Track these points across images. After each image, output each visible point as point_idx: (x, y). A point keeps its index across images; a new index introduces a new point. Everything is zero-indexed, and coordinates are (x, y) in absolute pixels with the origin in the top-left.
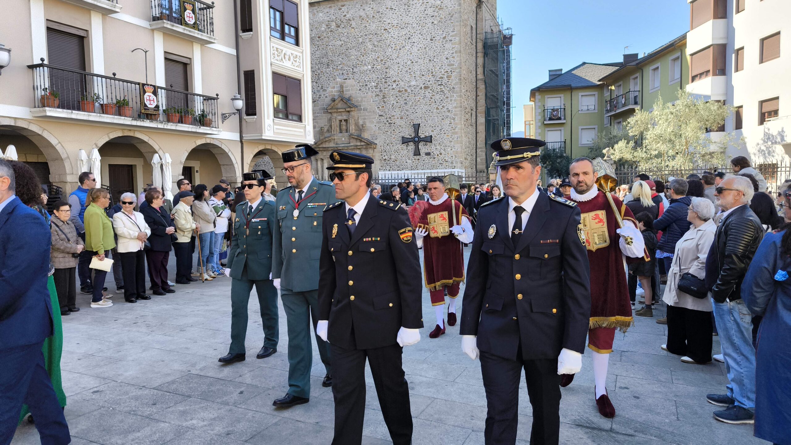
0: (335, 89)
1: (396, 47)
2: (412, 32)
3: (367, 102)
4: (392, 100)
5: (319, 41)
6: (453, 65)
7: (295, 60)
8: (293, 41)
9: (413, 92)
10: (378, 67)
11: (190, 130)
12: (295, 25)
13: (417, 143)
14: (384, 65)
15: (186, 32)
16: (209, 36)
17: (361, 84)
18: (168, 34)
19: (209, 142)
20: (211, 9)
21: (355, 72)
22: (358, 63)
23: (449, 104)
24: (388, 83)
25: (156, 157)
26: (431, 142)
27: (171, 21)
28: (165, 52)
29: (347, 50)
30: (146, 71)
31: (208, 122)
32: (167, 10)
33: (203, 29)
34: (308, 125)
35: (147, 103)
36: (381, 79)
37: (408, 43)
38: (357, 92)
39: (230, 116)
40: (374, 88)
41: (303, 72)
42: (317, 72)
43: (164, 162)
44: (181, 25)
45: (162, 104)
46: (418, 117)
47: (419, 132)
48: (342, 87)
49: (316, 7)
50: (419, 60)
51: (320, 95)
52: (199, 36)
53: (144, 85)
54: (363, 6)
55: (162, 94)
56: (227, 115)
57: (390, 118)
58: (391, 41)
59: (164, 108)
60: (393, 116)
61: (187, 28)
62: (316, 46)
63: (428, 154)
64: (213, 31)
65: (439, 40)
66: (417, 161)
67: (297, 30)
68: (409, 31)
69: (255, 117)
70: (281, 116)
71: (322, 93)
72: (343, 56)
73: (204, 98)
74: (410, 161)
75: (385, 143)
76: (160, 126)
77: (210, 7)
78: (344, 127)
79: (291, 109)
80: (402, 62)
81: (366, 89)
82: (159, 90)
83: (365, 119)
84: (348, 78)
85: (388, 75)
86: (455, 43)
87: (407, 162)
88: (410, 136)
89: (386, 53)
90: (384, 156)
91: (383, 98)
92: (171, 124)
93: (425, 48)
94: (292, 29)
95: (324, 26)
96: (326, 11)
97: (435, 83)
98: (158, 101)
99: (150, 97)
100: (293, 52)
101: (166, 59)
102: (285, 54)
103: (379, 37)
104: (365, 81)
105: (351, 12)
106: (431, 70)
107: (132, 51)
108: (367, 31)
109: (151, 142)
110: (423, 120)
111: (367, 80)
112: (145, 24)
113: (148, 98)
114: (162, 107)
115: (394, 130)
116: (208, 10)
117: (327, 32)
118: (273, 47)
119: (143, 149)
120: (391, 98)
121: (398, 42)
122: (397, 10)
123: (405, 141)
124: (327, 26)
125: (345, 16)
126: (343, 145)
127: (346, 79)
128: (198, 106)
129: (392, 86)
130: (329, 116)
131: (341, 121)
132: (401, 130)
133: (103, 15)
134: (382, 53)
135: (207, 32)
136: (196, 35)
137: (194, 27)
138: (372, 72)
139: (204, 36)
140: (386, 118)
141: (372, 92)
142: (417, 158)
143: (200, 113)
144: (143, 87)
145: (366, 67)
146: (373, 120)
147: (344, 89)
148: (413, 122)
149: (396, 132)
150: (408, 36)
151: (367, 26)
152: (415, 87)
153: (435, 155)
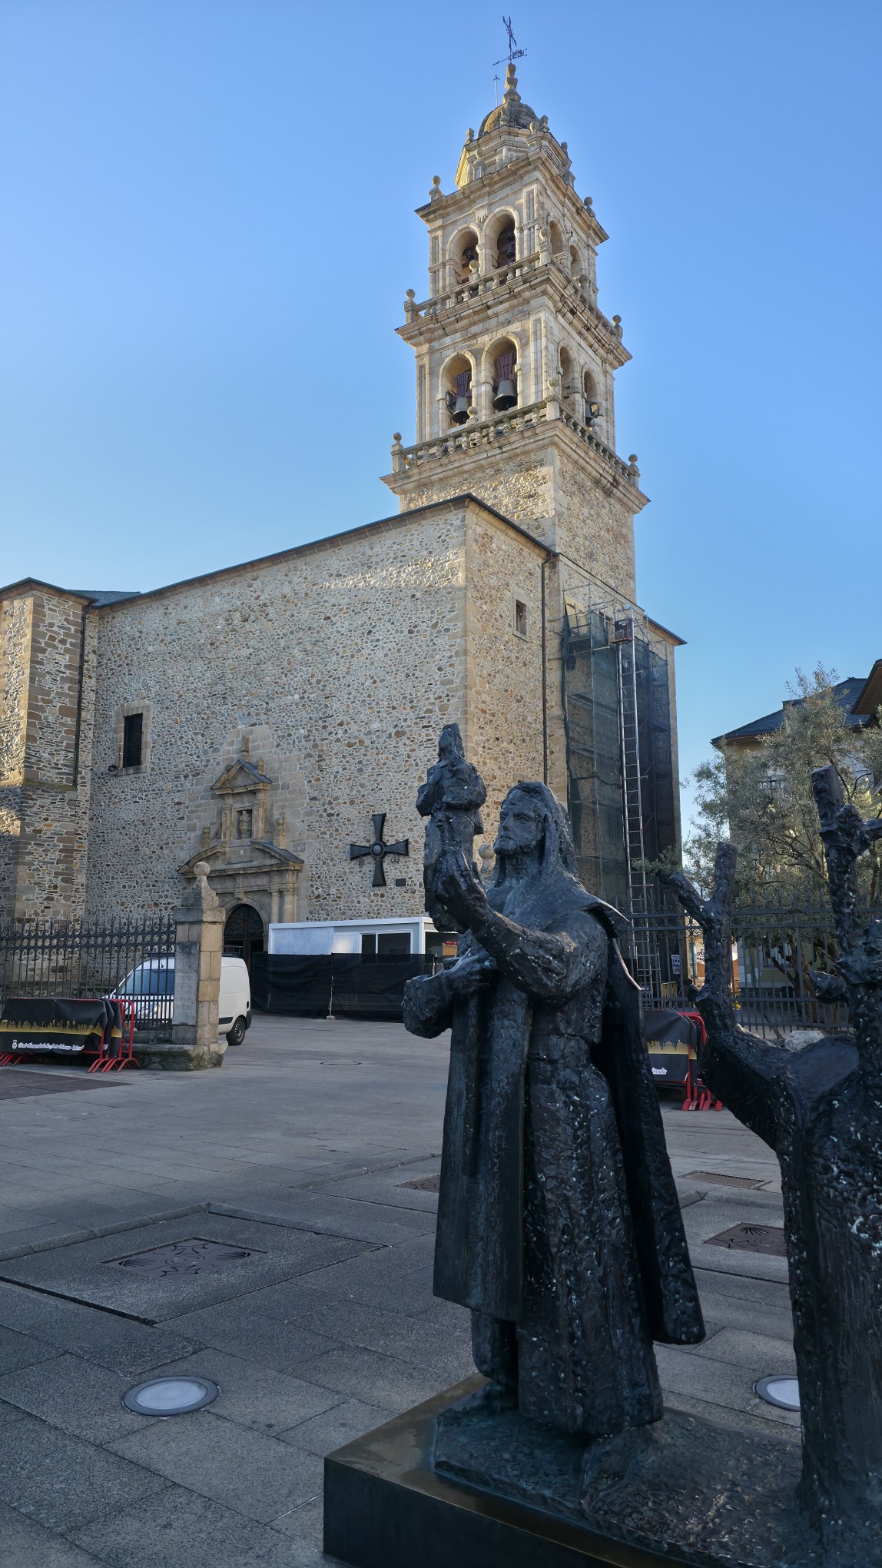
0: (235, 747)
1: (345, 651)
2: (376, 619)
3: (290, 771)
4: (334, 764)
5: (210, 652)
6: (451, 682)
9: (375, 746)
10: (312, 696)
13: (378, 858)
14: (323, 690)
17: (281, 734)
21: (270, 710)
22: (276, 689)
24: (329, 729)
26: (407, 854)
29: (258, 664)
36: (316, 721)
37: (366, 642)
38: (273, 750)
40: (303, 740)
42: (205, 714)
46: (382, 800)
47: (385, 833)
48: (246, 741)
49: (210, 587)
50: (388, 678)
51: (208, 761)
54: (290, 574)
57: (330, 803)
58: (336, 642)
60: (337, 798)
62: (207, 662)
63: (401, 883)
65: (426, 631)
66: (380, 898)
68: (370, 618)
71: (211, 756)
72: (251, 678)
74: (366, 899)
75: (319, 859)
78: (245, 827)
80: (356, 683)
81: (289, 744)
83: (283, 807)
84: (258, 722)
85: (329, 712)
86: (455, 636)
87: (359, 902)
88: (368, 841)
89: (327, 667)
90: (317, 888)
91: (318, 761)
93: (399, 651)
95: (221, 621)
96: (225, 592)
97: (416, 723)
103: (315, 635)
104: (288, 726)
105: (268, 589)
106: (408, 695)
108: (295, 625)
110: (393, 806)
111: (291, 724)
115: (337, 830)
117: (227, 632)
120: (334, 760)
121: (349, 642)
122: (348, 578)
123: (357, 854)
124: (227, 620)
125: (259, 596)
126: (239, 866)
127: (255, 724)
129: (336, 734)
130: (219, 803)
131: (240, 812)
132: (350, 829)
134: (319, 666)
138: (300, 707)
140: (323, 805)
141: (300, 750)
142: (380, 893)
145: (290, 697)
146: (299, 809)
147: (250, 745)
148: (373, 811)
149: (340, 834)
150: (368, 628)
151: (296, 615)
152: (378, 733)
153: (415, 885)
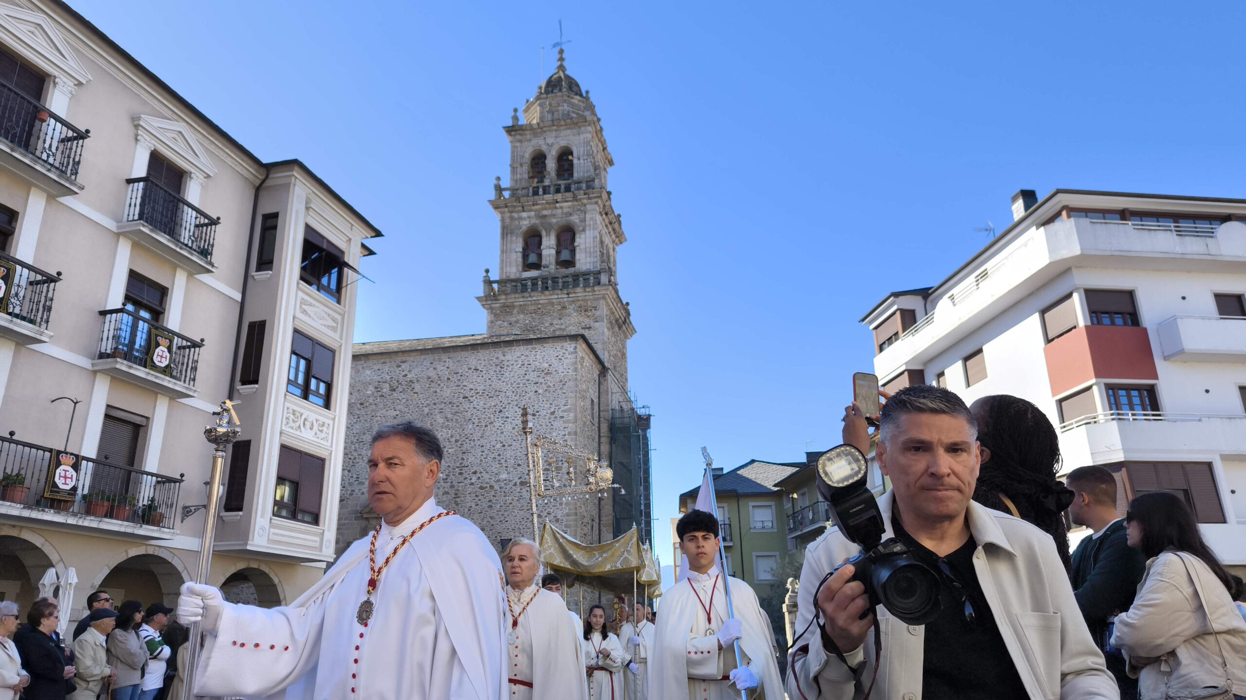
4: (469, 501)
5: (360, 409)
7: (321, 429)
8: (321, 402)
9: (503, 490)
10: (450, 451)
11: (123, 530)
12: (328, 379)
14: (460, 448)
15: (149, 378)
16: (186, 385)
18: (119, 378)
19: (151, 552)
20: (197, 349)
23: (557, 509)
24: (465, 475)
25: (50, 574)
27: (130, 361)
28: (108, 406)
30: (69, 431)
31: (158, 518)
32: (126, 345)
33: (178, 375)
34: (329, 531)
35: (59, 482)
37: (498, 418)
39: (196, 510)
41: (332, 446)
42: (352, 455)
43: (62, 583)
44: (145, 367)
45: (84, 485)
46: (508, 529)
49: (362, 362)
51: (353, 491)
52: (171, 386)
53: (59, 452)
54: (434, 363)
55: (87, 468)
56: (193, 508)
59: (86, 492)
61: (152, 372)
62: (356, 417)
64: (194, 380)
65: (546, 416)
67: (329, 387)
68: (501, 402)
69: (241, 513)
70: (284, 513)
71: (356, 487)
73: (159, 479)
76: (71, 521)
77: (196, 345)
79: (303, 504)
80: (488, 445)
82: (84, 463)
85: (465, 463)
86: (568, 421)
89: (465, 431)
91: (455, 498)
92: (92, 518)
94: (322, 387)
96: (376, 367)
98: (78, 480)
99: (67, 473)
100: (319, 417)
101: (107, 416)
102: (305, 419)
103: (455, 408)
105: (416, 371)
107: (53, 401)
109: (47, 549)
112: (85, 362)
113: (63, 474)
114: (83, 490)
116: (192, 350)
117: (376, 397)
118: (288, 408)
119: (28, 561)
122: (484, 372)
124: (376, 388)
125: (406, 375)
128: (146, 492)
129: (470, 479)
130: (364, 524)
133: (18, 344)
134: (458, 430)
135: (185, 381)
136: (165, 384)
137: (165, 372)
139: (179, 386)
143: (145, 503)
144: (56, 457)
150: (498, 408)
151: (438, 391)
152: (505, 482)
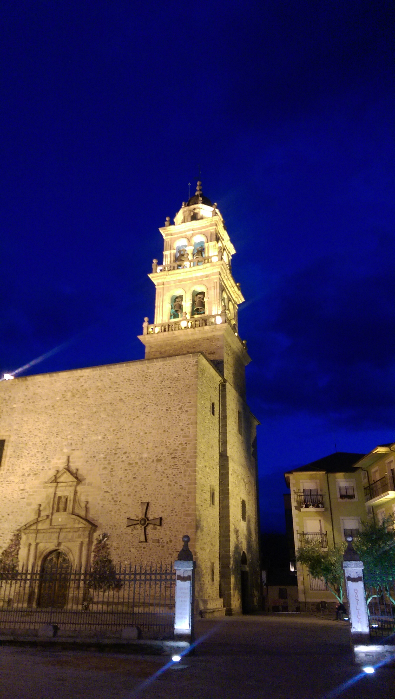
0: (61, 461)
1: (130, 416)
2: (149, 401)
3: (93, 476)
6: (188, 436)
9: (144, 465)
10: (109, 437)
14: (116, 435)
17: (89, 456)
21: (84, 443)
22: (89, 432)
23: (182, 479)
24: (118, 455)
26: (161, 525)
29: (79, 419)
36: (111, 451)
40: (103, 460)
46: (147, 495)
47: (149, 513)
48: (68, 458)
51: (43, 467)
57: (116, 495)
58: (125, 411)
60: (120, 492)
63: (156, 541)
65: (175, 410)
66: (143, 550)
68: (145, 402)
72: (75, 425)
78: (63, 505)
81: (93, 461)
83: (88, 495)
86: (191, 414)
87: (130, 551)
88: (137, 517)
91: (111, 472)
93: (160, 419)
95: (60, 395)
97: (168, 456)
108: (103, 401)
110: (153, 499)
111: (95, 451)
115: (119, 510)
117: (62, 401)
120: (120, 471)
121: (133, 412)
123: (131, 523)
124: (63, 395)
125: (82, 386)
127: (74, 450)
132: (127, 509)
134: (115, 422)
138: (102, 442)
140: (112, 495)
141: (100, 465)
142: (143, 546)
146: (97, 497)
147: (71, 461)
148: (141, 501)
149: (121, 512)
150: (143, 406)
151: (103, 396)
152: (146, 459)
153: (164, 543)
